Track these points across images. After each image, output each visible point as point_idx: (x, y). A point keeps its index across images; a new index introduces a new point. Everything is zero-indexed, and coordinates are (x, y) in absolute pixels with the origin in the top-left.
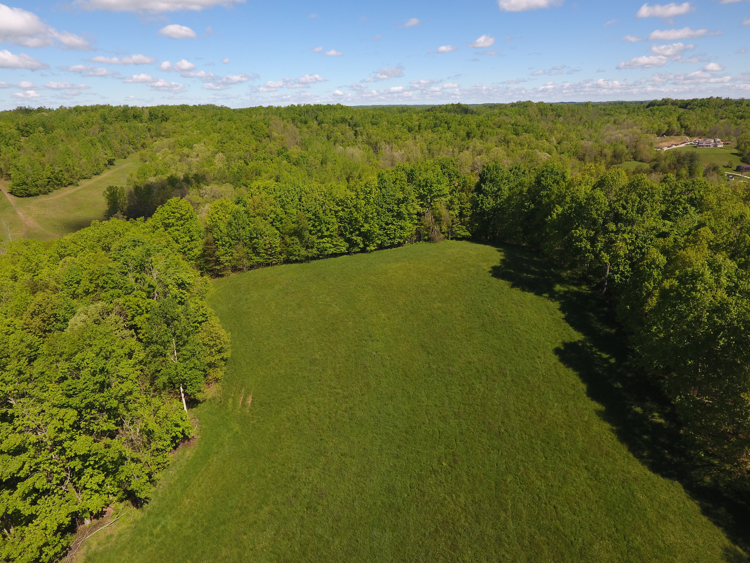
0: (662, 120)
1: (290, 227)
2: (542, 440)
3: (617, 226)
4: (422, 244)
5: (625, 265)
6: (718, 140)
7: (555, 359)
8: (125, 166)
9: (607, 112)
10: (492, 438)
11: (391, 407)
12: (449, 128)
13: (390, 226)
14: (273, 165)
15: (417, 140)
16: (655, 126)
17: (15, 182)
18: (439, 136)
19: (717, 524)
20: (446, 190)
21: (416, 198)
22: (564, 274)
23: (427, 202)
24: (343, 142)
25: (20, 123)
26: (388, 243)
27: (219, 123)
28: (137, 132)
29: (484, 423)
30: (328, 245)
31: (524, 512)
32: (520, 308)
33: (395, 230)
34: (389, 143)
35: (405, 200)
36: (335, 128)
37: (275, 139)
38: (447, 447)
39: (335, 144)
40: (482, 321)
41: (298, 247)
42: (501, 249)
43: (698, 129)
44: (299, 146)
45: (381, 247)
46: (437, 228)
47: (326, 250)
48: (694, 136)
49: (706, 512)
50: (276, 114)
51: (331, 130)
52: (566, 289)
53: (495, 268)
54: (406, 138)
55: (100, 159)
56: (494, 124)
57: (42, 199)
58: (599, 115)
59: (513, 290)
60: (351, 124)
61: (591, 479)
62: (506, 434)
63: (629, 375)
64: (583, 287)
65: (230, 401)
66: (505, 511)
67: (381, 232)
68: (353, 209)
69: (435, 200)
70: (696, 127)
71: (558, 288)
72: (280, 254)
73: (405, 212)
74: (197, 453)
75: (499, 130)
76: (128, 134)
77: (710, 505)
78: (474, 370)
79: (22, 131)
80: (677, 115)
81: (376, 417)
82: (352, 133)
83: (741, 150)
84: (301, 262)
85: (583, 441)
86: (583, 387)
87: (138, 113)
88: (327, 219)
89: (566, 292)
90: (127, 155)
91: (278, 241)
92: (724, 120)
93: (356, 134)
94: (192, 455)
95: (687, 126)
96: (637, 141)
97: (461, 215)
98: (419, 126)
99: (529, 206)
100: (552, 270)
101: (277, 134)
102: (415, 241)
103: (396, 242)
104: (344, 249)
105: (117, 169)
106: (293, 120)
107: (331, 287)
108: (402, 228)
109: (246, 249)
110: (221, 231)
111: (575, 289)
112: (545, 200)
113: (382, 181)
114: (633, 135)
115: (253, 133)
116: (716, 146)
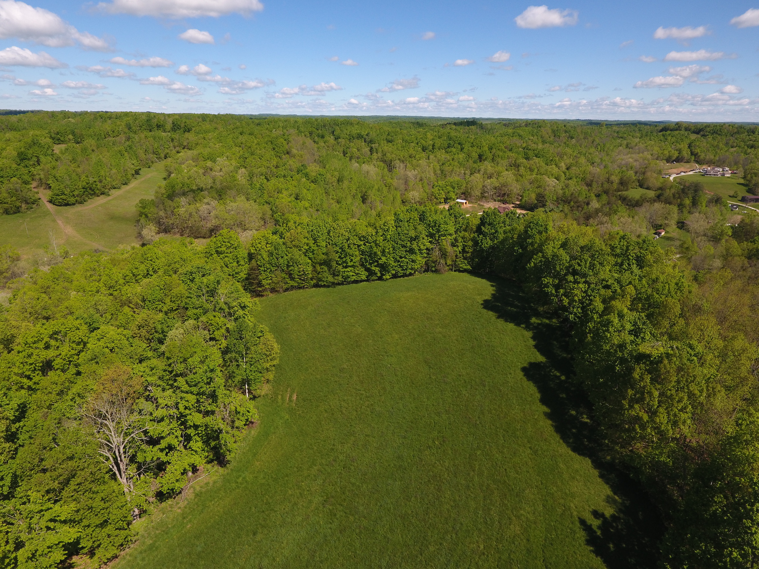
0: (673, 146)
1: (320, 257)
2: (503, 430)
3: (574, 278)
4: (429, 275)
5: (579, 307)
6: (727, 169)
7: (521, 374)
8: (150, 175)
9: (620, 135)
10: (471, 428)
11: (401, 405)
12: (462, 149)
13: (403, 259)
14: (293, 182)
15: (431, 161)
16: (666, 152)
17: (55, 192)
18: (452, 157)
19: (607, 483)
20: (452, 230)
21: (427, 236)
22: (541, 309)
23: (436, 240)
24: (358, 158)
25: (52, 131)
26: (401, 273)
27: (240, 136)
28: (161, 142)
29: (466, 417)
30: (351, 274)
31: (486, 472)
32: (502, 335)
33: (407, 263)
34: (403, 161)
35: (416, 238)
36: (351, 144)
37: (294, 156)
38: (439, 432)
39: (350, 160)
40: (472, 345)
41: (326, 274)
42: (494, 284)
43: (708, 157)
44: (318, 164)
45: (395, 276)
46: (442, 261)
47: (349, 278)
48: (704, 164)
49: (601, 476)
50: (294, 127)
51: (347, 145)
52: (540, 322)
53: (486, 301)
54: (420, 157)
55: (129, 170)
56: (506, 148)
57: (78, 208)
58: (613, 137)
59: (498, 320)
60: (367, 140)
61: (532, 455)
62: (480, 425)
63: (572, 389)
64: (554, 320)
65: (280, 397)
66: (474, 471)
67: (396, 265)
68: (373, 244)
69: (443, 238)
70: (706, 155)
71: (533, 320)
72: (312, 279)
73: (416, 248)
74: (259, 432)
75: (510, 154)
76: (153, 144)
77: (606, 473)
78: (463, 381)
79: (53, 139)
80: (689, 142)
81: (391, 412)
82: (367, 149)
83: (747, 180)
84: (328, 286)
85: (531, 431)
86: (538, 395)
87: (162, 122)
88: (351, 252)
89: (539, 324)
90: (151, 164)
91: (310, 269)
92: (735, 149)
93: (371, 150)
94: (256, 434)
95: (697, 153)
96: (646, 168)
97: (464, 251)
98: (433, 145)
99: (518, 250)
100: (532, 305)
101: (297, 151)
102: (424, 272)
103: (408, 273)
104: (364, 277)
105: (143, 179)
106: (311, 133)
107: (354, 310)
108: (413, 261)
109: (284, 275)
110: (264, 259)
111: (547, 321)
112: (530, 248)
113: (398, 220)
114: (644, 160)
115: (274, 149)
116: (723, 175)
